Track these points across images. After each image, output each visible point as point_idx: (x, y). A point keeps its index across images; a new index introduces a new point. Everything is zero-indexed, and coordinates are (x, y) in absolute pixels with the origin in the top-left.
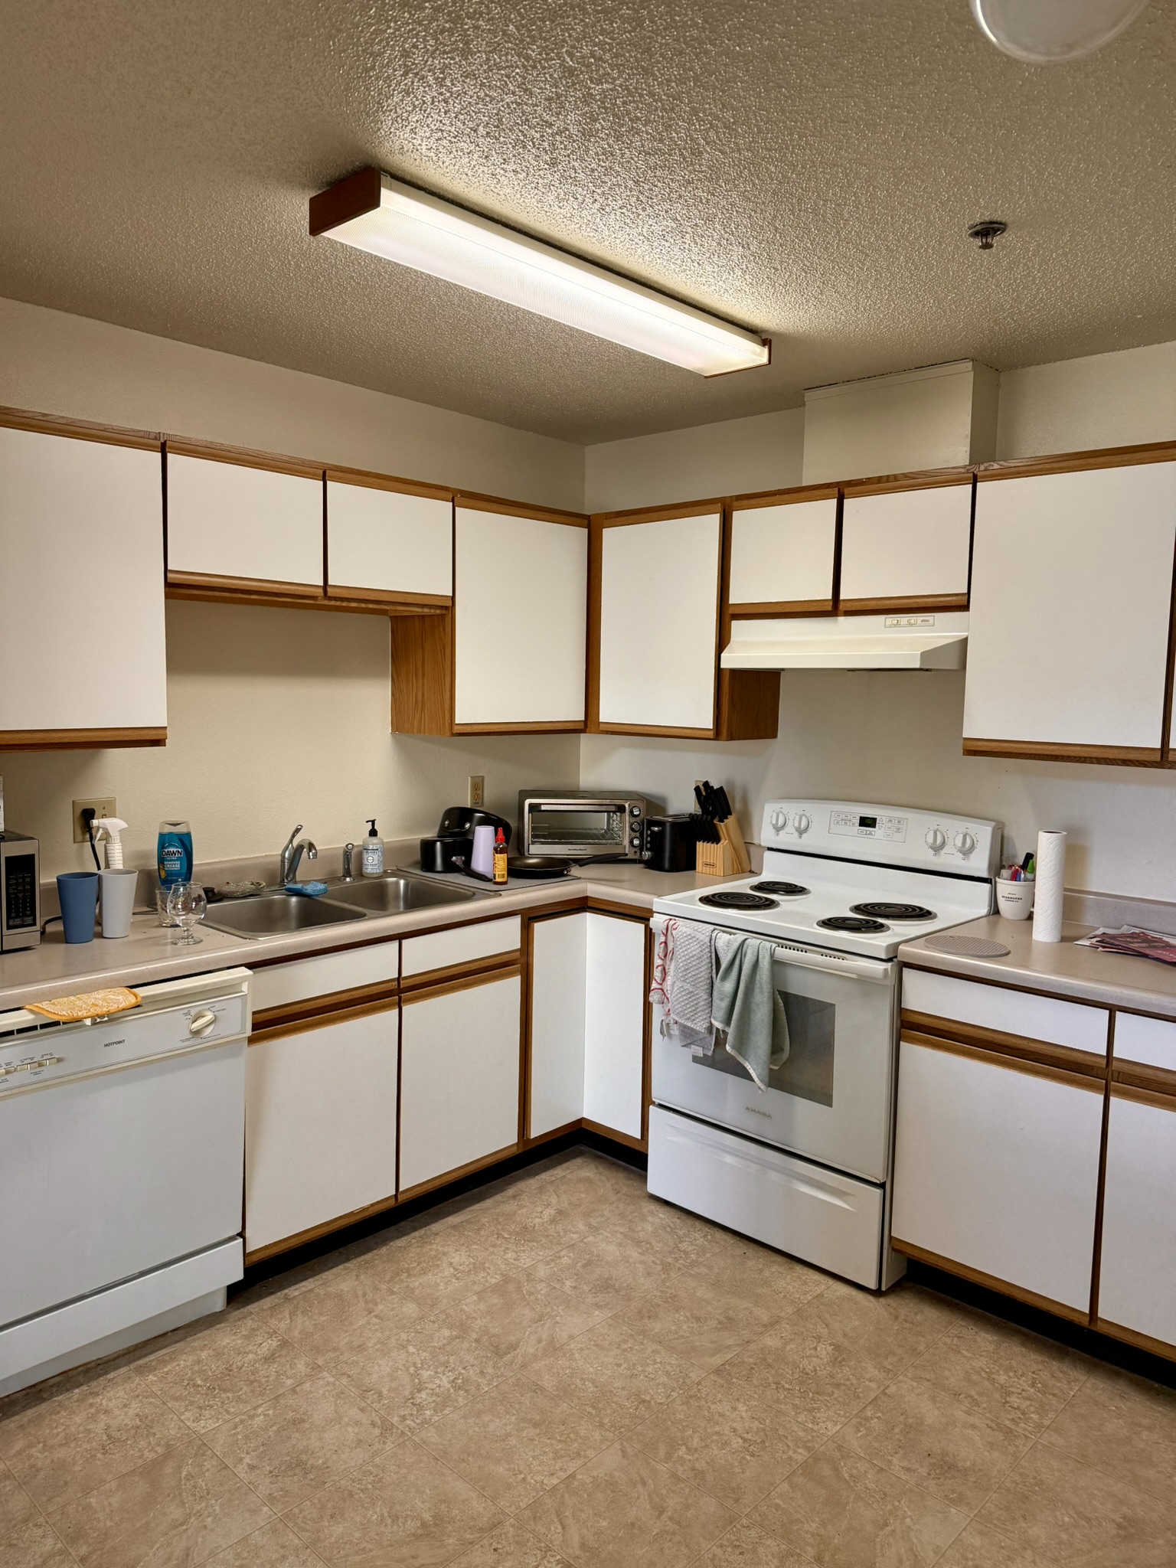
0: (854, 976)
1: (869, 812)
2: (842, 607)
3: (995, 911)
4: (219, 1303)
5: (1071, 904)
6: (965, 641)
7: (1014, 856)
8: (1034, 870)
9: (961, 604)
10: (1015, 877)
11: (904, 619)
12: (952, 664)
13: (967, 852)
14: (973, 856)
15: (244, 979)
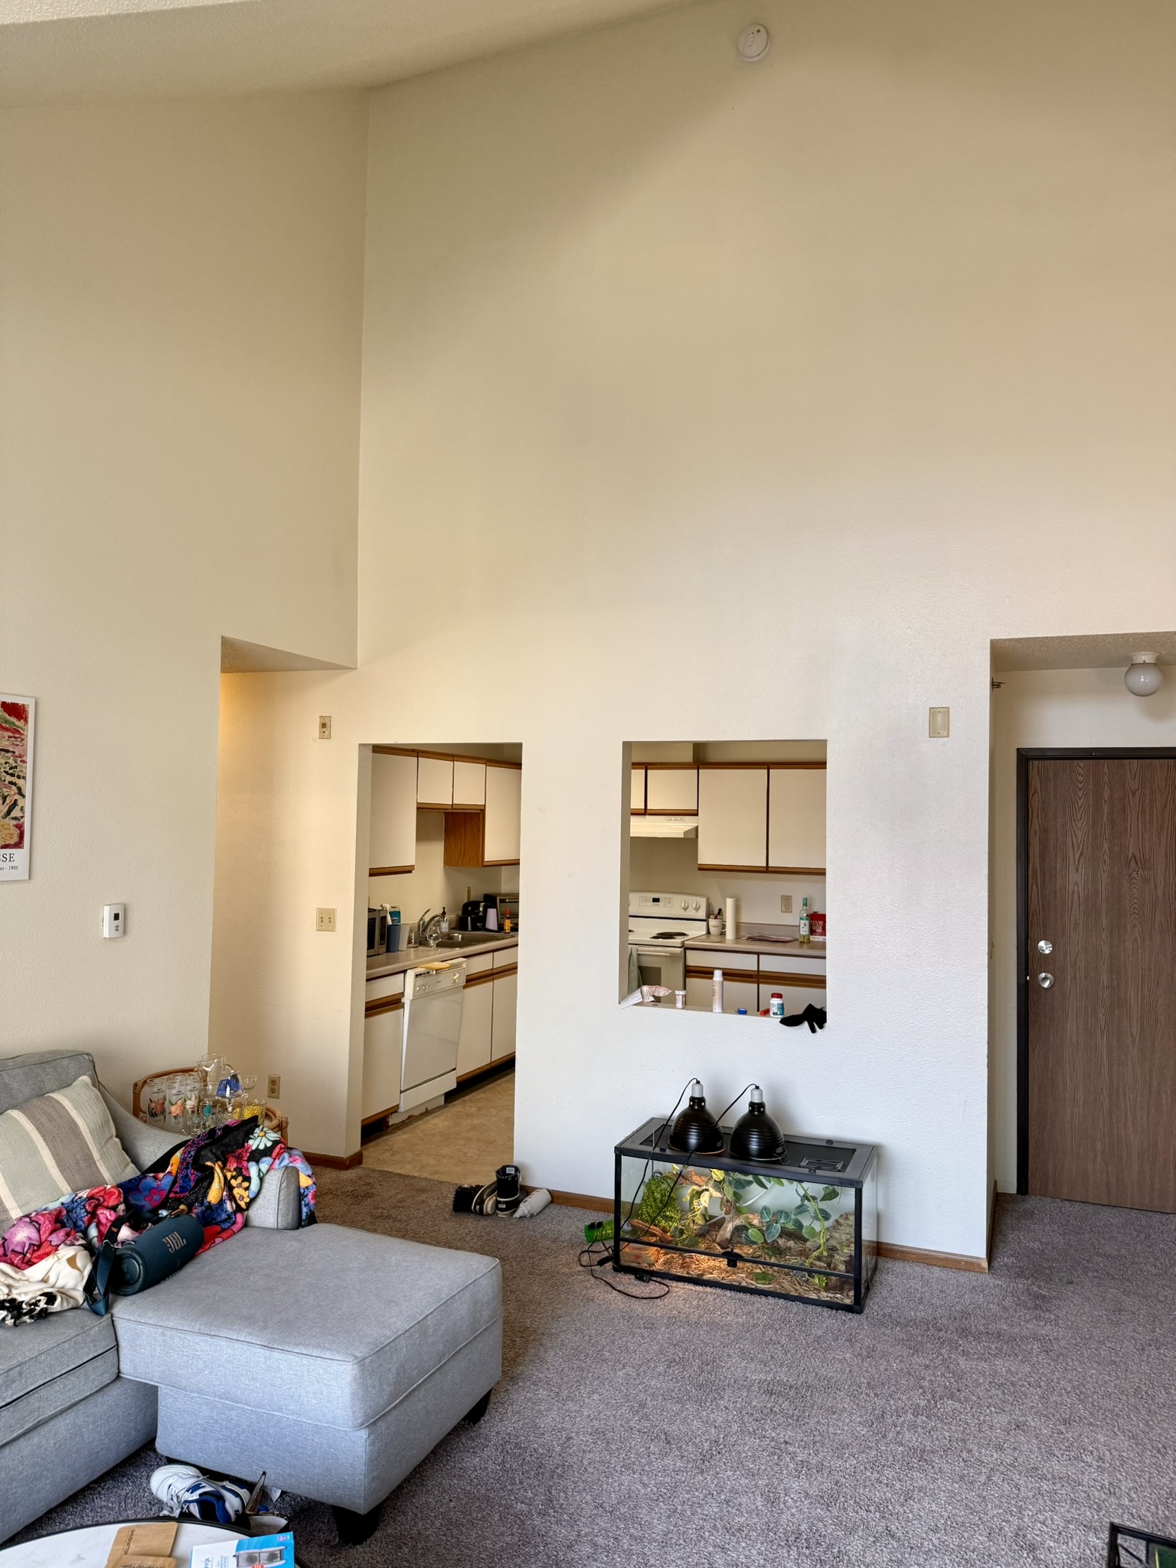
0: (668, 955)
1: (656, 896)
2: (648, 812)
3: (708, 932)
4: (442, 1101)
5: (738, 927)
6: (697, 827)
7: (713, 911)
8: (722, 915)
9: (695, 813)
10: (716, 918)
11: (673, 818)
12: (693, 836)
13: (697, 909)
14: (699, 911)
15: (464, 962)
